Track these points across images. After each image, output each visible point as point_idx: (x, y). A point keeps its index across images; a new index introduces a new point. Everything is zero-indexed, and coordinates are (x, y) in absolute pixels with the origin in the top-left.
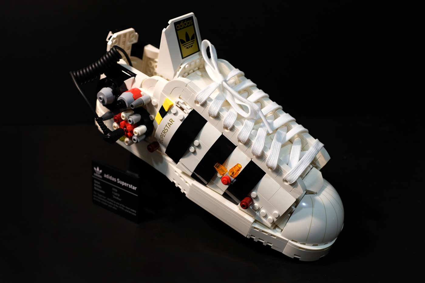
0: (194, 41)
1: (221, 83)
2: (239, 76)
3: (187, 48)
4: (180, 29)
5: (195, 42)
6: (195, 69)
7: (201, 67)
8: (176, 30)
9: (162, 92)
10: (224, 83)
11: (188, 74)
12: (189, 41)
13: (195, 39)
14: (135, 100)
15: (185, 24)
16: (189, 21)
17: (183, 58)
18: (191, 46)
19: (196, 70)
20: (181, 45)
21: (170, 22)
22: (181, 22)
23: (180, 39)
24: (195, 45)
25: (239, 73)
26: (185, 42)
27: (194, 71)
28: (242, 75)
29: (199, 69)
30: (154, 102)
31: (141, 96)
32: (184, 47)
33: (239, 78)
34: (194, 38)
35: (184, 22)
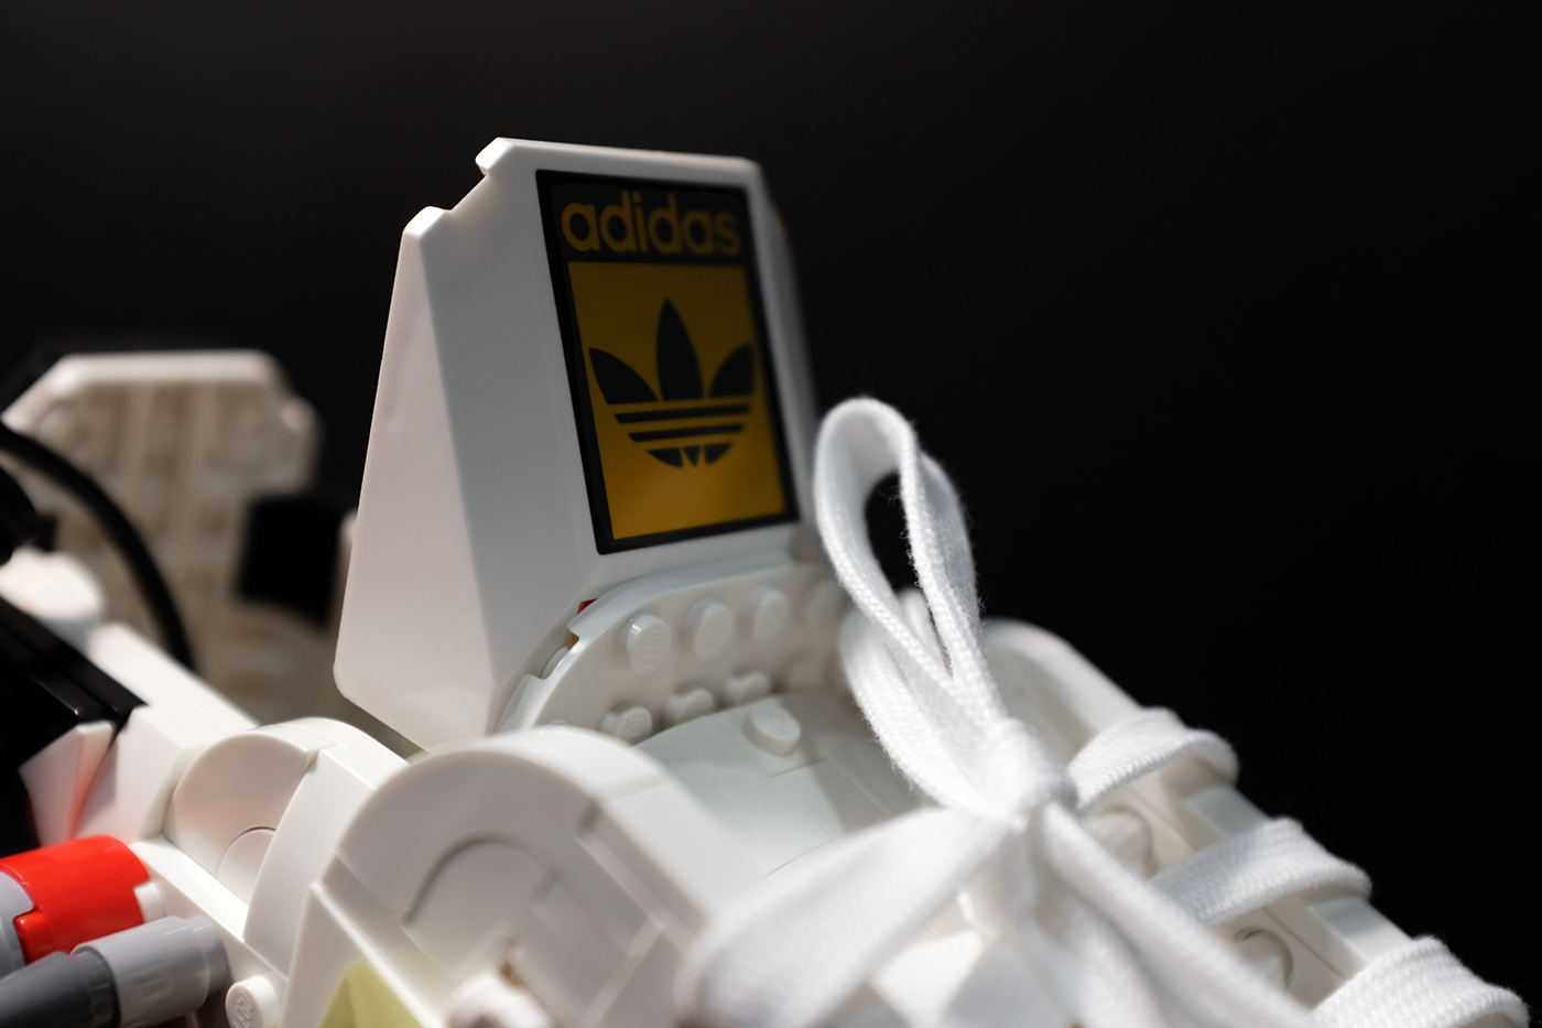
0: (742, 409)
1: (1019, 824)
2: (1183, 780)
3: (671, 458)
4: (604, 255)
5: (756, 421)
6: (737, 686)
7: (805, 674)
8: (559, 257)
9: (317, 888)
10: (1058, 822)
11: (662, 723)
12: (696, 392)
13: (757, 399)
14: (29, 958)
15: (664, 231)
16: (702, 218)
17: (606, 543)
18: (714, 454)
19: (751, 697)
20: (603, 412)
21: (491, 155)
22: (625, 196)
23: (593, 352)
24: (748, 446)
25: (1188, 748)
26: (650, 397)
27: (722, 704)
28: (1216, 776)
29: (778, 688)
30: (246, 997)
31: (132, 916)
32: (637, 437)
33: (1194, 805)
34: (745, 388)
35: (648, 209)
